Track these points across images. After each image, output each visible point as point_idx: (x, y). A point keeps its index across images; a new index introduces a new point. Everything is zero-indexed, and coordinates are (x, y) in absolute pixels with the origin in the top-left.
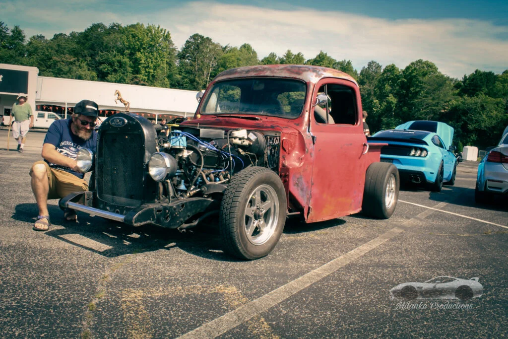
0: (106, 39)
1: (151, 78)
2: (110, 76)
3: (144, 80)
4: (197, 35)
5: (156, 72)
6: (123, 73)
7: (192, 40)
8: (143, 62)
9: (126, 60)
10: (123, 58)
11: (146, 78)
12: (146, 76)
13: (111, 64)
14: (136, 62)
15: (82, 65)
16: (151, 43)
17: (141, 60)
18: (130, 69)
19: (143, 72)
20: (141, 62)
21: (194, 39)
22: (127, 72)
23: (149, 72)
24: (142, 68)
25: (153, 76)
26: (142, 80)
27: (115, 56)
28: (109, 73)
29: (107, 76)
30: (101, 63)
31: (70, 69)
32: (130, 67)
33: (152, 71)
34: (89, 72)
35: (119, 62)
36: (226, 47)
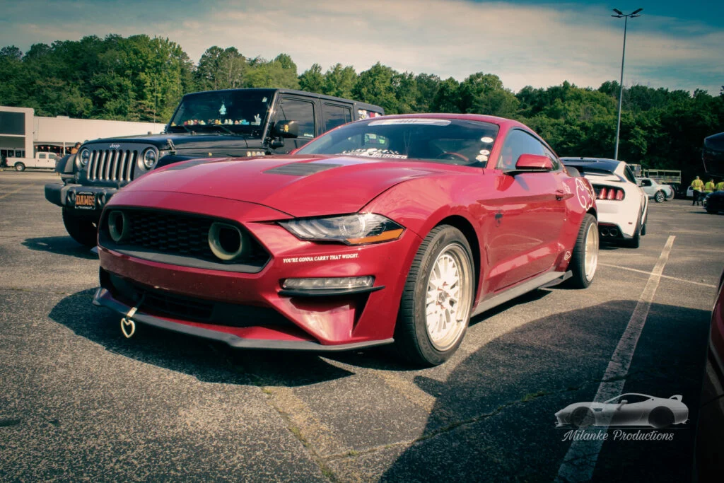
0: (101, 56)
1: (159, 104)
2: (109, 103)
3: (151, 107)
4: (215, 48)
5: (165, 96)
6: (125, 100)
7: (209, 55)
8: (148, 84)
9: (128, 83)
10: (124, 80)
11: (154, 104)
12: (153, 101)
13: (109, 88)
14: (140, 84)
15: (74, 89)
16: (158, 60)
17: (146, 82)
18: (132, 94)
19: (149, 97)
20: (145, 85)
21: (212, 53)
22: (129, 98)
23: (157, 97)
24: (147, 93)
25: (162, 101)
26: (148, 107)
27: (113, 78)
28: (107, 100)
29: (105, 103)
30: (97, 87)
31: (59, 96)
32: (133, 91)
33: (160, 95)
34: (83, 99)
35: (120, 85)
36: (255, 60)
